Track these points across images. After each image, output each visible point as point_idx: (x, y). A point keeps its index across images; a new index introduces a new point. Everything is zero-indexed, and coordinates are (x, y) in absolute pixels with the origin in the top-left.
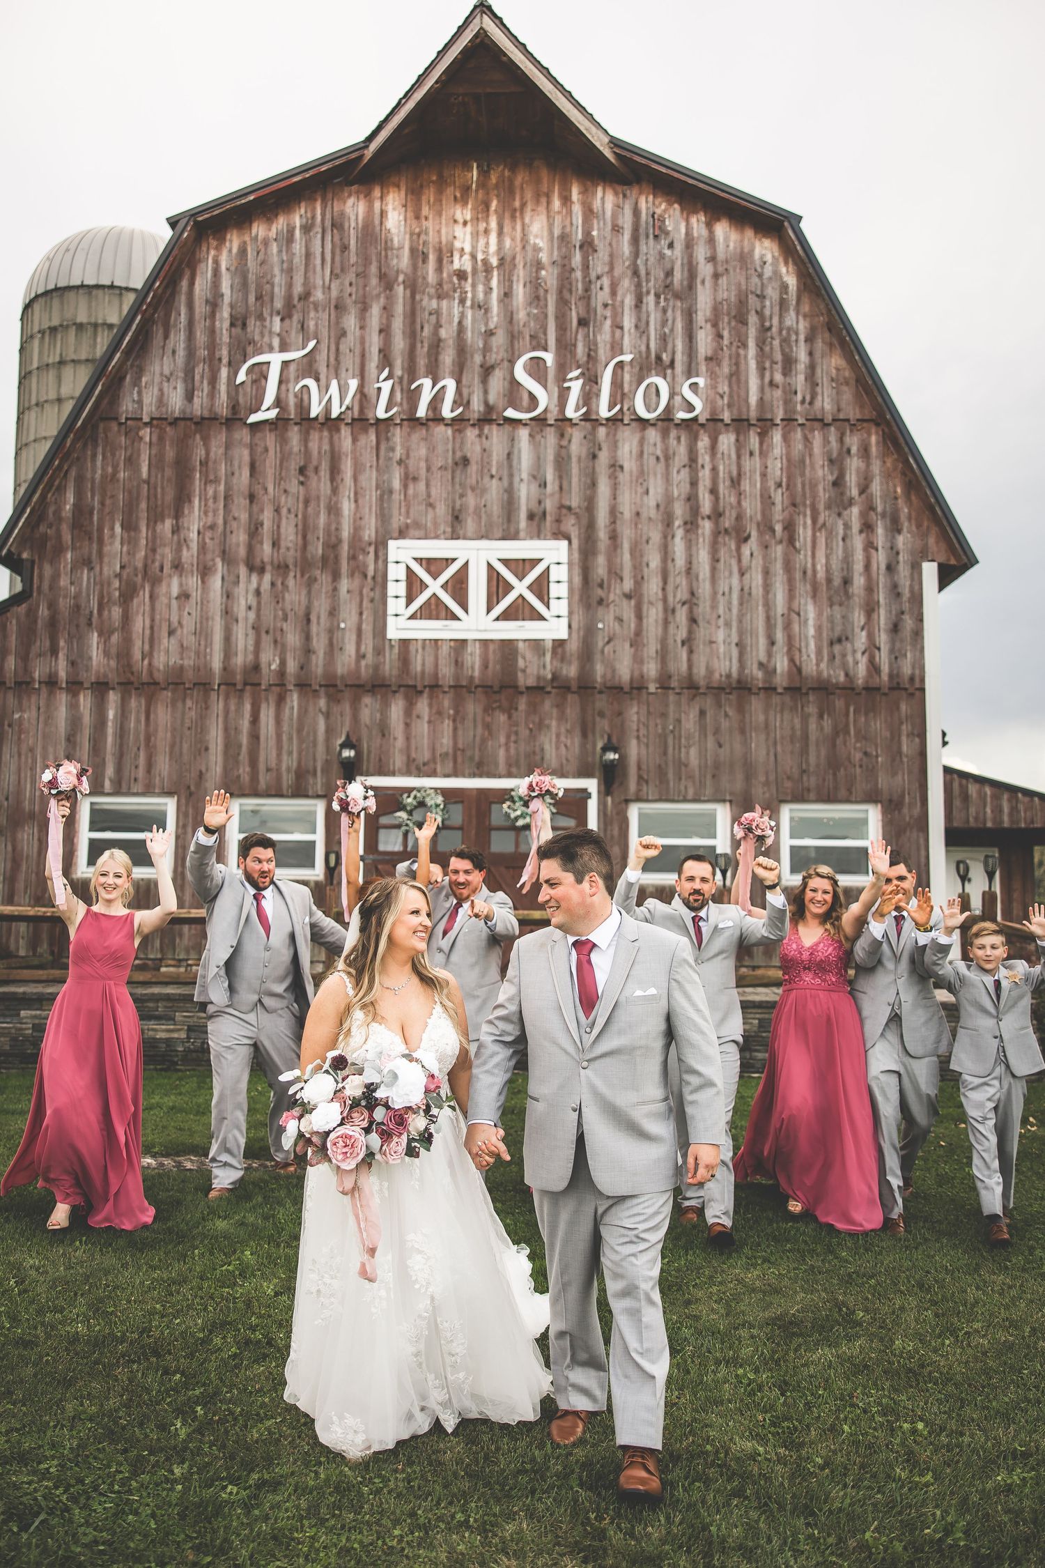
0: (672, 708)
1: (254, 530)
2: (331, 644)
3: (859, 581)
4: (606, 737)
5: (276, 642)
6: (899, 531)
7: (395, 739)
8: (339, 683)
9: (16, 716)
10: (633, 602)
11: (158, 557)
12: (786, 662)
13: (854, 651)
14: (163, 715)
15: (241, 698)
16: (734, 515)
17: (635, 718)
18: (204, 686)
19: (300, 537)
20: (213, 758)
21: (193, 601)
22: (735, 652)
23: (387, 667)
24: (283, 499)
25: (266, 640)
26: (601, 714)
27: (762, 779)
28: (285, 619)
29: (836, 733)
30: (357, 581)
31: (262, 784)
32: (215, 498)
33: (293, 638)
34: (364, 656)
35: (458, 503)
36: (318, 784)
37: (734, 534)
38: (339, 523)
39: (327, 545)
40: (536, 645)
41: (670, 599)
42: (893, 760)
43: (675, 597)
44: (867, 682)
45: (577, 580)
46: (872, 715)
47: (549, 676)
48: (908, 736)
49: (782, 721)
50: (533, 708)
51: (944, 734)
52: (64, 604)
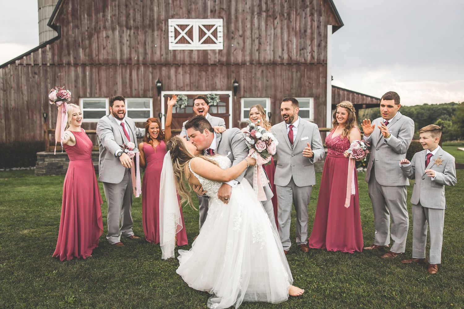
0: (253, 70)
1: (128, 16)
2: (152, 52)
3: (309, 31)
4: (234, 79)
5: (136, 51)
6: (321, 16)
7: (173, 80)
8: (155, 63)
9: (59, 74)
10: (242, 38)
11: (99, 25)
12: (287, 56)
13: (307, 53)
14: (103, 74)
15: (126, 68)
16: (272, 10)
17: (243, 73)
18: (115, 65)
19: (142, 19)
20: (119, 86)
21: (110, 38)
22: (272, 53)
23: (169, 59)
24: (136, 6)
25: (133, 50)
26: (233, 72)
27: (280, 90)
28: (138, 44)
29: (301, 77)
30: (160, 32)
31: (134, 94)
32: (115, 6)
33: (141, 50)
34: (162, 55)
35: (189, 7)
36: (150, 94)
37: (272, 17)
38: (153, 14)
39: (150, 21)
40: (214, 51)
41: (253, 37)
42: (317, 85)
43: (255, 36)
44: (310, 62)
45: (226, 31)
46: (311, 71)
47: (218, 61)
48: (322, 77)
49: (286, 73)
50: (213, 70)
51: (332, 77)
52: (71, 40)
